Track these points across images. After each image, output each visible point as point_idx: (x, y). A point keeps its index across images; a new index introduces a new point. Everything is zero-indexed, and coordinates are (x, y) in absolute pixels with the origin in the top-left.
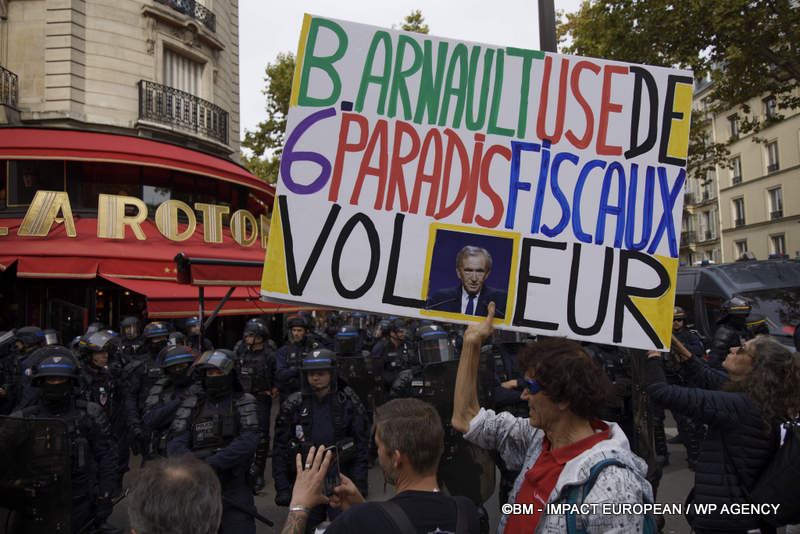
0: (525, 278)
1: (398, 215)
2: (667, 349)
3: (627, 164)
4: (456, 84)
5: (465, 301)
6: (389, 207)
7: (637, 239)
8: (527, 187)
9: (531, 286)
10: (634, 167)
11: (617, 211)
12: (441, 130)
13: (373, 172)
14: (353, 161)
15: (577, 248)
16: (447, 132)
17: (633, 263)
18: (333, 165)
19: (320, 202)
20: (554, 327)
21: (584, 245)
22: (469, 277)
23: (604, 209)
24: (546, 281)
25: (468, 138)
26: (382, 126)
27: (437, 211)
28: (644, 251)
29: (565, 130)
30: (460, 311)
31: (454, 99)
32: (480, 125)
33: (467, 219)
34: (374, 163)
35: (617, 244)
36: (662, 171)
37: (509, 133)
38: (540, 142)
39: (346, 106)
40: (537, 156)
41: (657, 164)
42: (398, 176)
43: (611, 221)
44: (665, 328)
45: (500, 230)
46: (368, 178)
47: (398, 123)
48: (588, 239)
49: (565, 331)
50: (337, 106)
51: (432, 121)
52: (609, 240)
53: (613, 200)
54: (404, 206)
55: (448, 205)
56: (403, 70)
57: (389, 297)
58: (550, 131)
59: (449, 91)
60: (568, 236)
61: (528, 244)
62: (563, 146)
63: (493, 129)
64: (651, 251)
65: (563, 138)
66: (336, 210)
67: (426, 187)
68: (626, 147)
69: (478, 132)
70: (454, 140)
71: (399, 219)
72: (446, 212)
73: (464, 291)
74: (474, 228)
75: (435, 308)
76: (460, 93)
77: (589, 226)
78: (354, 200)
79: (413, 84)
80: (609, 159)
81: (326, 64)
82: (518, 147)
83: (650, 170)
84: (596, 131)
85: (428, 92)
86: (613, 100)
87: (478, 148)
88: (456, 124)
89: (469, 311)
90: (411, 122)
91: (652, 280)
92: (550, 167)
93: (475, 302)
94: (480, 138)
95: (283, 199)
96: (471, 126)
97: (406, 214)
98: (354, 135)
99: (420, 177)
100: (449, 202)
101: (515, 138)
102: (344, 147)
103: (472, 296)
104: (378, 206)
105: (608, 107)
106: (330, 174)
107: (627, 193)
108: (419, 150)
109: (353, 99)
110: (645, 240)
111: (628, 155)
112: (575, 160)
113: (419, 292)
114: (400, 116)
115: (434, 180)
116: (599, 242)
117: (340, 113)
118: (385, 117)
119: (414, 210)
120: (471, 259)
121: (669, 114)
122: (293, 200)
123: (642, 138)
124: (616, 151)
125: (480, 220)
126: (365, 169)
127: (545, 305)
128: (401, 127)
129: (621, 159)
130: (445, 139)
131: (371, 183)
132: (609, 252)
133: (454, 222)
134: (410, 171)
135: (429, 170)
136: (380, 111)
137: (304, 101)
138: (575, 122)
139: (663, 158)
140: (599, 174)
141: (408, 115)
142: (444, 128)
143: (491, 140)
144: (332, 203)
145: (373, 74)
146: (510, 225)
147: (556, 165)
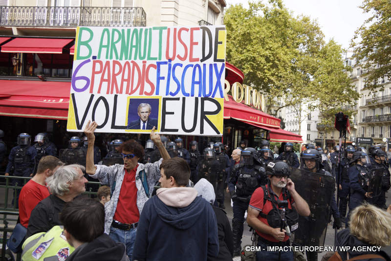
0: (165, 113)
1: (115, 95)
2: (221, 134)
3: (201, 64)
4: (134, 44)
5: (142, 124)
6: (112, 93)
7: (207, 93)
8: (163, 78)
9: (167, 116)
10: (205, 65)
11: (199, 83)
12: (130, 61)
13: (105, 80)
14: (98, 77)
15: (184, 99)
16: (132, 62)
17: (206, 102)
18: (90, 80)
19: (87, 94)
20: (177, 130)
21: (186, 98)
22: (142, 115)
23: (194, 83)
24: (173, 113)
25: (140, 63)
26: (108, 63)
27: (130, 92)
28: (210, 97)
29: (177, 55)
30: (140, 129)
31: (134, 49)
32: (144, 57)
33: (141, 93)
34: (106, 77)
35: (200, 95)
36: (215, 65)
37: (155, 59)
38: (167, 61)
39: (94, 58)
40: (167, 66)
41: (213, 63)
42: (115, 81)
43: (197, 87)
44: (220, 127)
45: (154, 96)
46: (104, 83)
47: (114, 61)
48: (188, 95)
49: (181, 132)
50: (91, 58)
51: (126, 59)
52: (196, 94)
53: (197, 79)
54: (117, 92)
55: (134, 89)
56: (114, 41)
57: (113, 126)
58: (171, 56)
59: (132, 47)
60: (180, 95)
61: (165, 100)
62: (177, 61)
63: (149, 58)
64: (213, 96)
65: (176, 57)
66: (92, 96)
67: (125, 83)
68: (201, 58)
69: (144, 60)
70: (135, 64)
71: (116, 97)
72: (133, 92)
73: (141, 121)
74: (144, 97)
75: (131, 129)
76: (136, 47)
77: (188, 90)
78: (99, 92)
79: (118, 46)
80: (194, 63)
81: (86, 44)
82: (159, 64)
83: (211, 65)
84: (189, 53)
85: (124, 48)
86: (194, 41)
87: (144, 66)
88: (135, 58)
89: (144, 128)
90: (118, 60)
91: (214, 108)
92: (172, 69)
93: (146, 124)
94: (144, 62)
95: (73, 95)
96: (141, 58)
97: (118, 94)
98: (98, 68)
99: (123, 80)
100: (134, 88)
101: (158, 61)
102: (94, 73)
103: (144, 122)
104: (108, 93)
105: (193, 43)
106: (90, 83)
107: (202, 76)
108: (122, 70)
109: (96, 55)
110: (210, 93)
111: (202, 61)
112: (181, 65)
113: (124, 123)
114: (114, 58)
115: (128, 80)
116: (192, 95)
117: (92, 60)
118: (108, 60)
119: (121, 92)
120: (143, 108)
121: (217, 43)
122: (77, 94)
123: (207, 53)
124: (197, 60)
125: (146, 93)
126: (102, 80)
127: (173, 123)
128: (115, 62)
129: (199, 63)
130: (131, 65)
131: (105, 84)
132: (197, 99)
133: (136, 95)
134: (119, 78)
135: (126, 77)
136: (107, 57)
137: (79, 58)
138: (181, 51)
139: (215, 60)
140: (191, 69)
141: (117, 57)
142: (131, 60)
143: (148, 63)
144: (91, 94)
145: (103, 44)
146: (157, 94)
147: (174, 69)
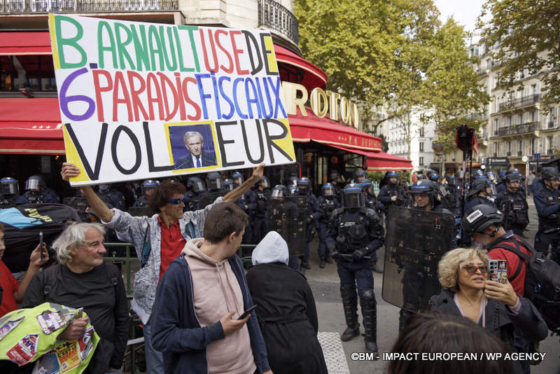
0: (222, 142)
1: (144, 122)
2: (294, 161)
3: (253, 78)
4: (155, 47)
5: (195, 161)
6: (137, 119)
7: (268, 113)
8: (209, 96)
9: (226, 146)
10: (257, 79)
11: (256, 101)
12: (155, 73)
13: (122, 101)
14: (107, 97)
15: (242, 122)
16: (158, 73)
17: (269, 125)
18: (95, 100)
19: (93, 124)
20: (242, 163)
21: (245, 120)
22: (193, 148)
23: (249, 101)
24: (233, 142)
25: (170, 75)
26: (119, 75)
27: (166, 117)
28: (273, 118)
29: (220, 66)
30: (194, 167)
31: (157, 56)
32: (174, 68)
33: (183, 118)
34: (121, 96)
35: (260, 117)
36: (269, 79)
37: (192, 70)
38: (209, 73)
39: (93, 66)
40: (210, 80)
41: (267, 76)
42: (137, 102)
43: (254, 106)
44: (291, 151)
45: (202, 121)
46: (119, 105)
47: (128, 72)
48: (246, 117)
49: (248, 165)
50: (87, 67)
51: (148, 68)
52: (256, 116)
53: (252, 97)
54: (146, 117)
55: (171, 112)
56: (122, 42)
57: (152, 168)
58: (212, 67)
59: (153, 52)
60: (236, 117)
61: (218, 125)
62: (220, 73)
63: (183, 69)
64: (276, 117)
65: (220, 70)
66: (105, 127)
67: (155, 105)
68: (251, 70)
69: (176, 71)
70: (164, 77)
71: (146, 125)
72: (170, 117)
73: (193, 156)
74: (188, 122)
76: (159, 51)
77: (245, 112)
78: (115, 119)
79: (131, 48)
80: (245, 77)
81: (72, 42)
82: (199, 77)
83: (264, 79)
84: (234, 65)
85: (141, 53)
86: (238, 48)
87: (178, 80)
88: (162, 68)
89: (198, 165)
90: (136, 71)
91: (280, 131)
92: (218, 84)
93: (200, 160)
94: (178, 75)
95: (68, 126)
96: (171, 69)
97: (148, 121)
98: (103, 82)
99: (151, 100)
100: (171, 111)
101: (196, 72)
102: (99, 90)
103: (197, 157)
104: (131, 120)
105: (237, 52)
106: (94, 107)
107: (257, 91)
108: (145, 85)
109: (96, 61)
110: (272, 113)
111: (253, 73)
112: (229, 79)
113: (170, 162)
114: (128, 68)
115: (159, 100)
116: (252, 117)
117: (90, 71)
118: (119, 70)
119: (152, 118)
120: (192, 138)
121: (265, 52)
122: (74, 124)
123: (256, 65)
124: (247, 72)
125: (190, 118)
126: (116, 101)
127: (235, 154)
128: (131, 74)
129: (250, 76)
130: (158, 78)
131: (122, 108)
132: (257, 121)
133: (177, 121)
134: (143, 97)
135: (154, 96)
136: (116, 66)
137: (64, 66)
138: (223, 60)
139: (268, 73)
140: (241, 85)
141: (133, 67)
142: (156, 72)
143: (183, 76)
144: (102, 123)
145: (104, 46)
146: (206, 117)
147: (220, 83)
